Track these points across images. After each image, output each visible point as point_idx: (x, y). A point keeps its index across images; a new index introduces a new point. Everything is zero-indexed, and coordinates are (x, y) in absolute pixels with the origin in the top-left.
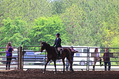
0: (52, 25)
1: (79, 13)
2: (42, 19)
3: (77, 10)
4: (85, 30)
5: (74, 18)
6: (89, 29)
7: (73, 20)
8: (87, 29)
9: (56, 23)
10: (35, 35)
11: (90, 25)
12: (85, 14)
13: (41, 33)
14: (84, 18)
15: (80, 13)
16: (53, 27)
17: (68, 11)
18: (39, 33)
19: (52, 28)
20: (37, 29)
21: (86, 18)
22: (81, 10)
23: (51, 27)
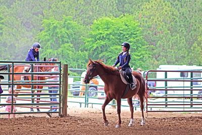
0: (122, 30)
1: (166, 11)
2: (106, 20)
3: (162, 5)
4: (177, 38)
5: (158, 18)
6: (182, 38)
7: (156, 22)
8: (179, 38)
9: (130, 27)
10: (95, 46)
11: (183, 31)
12: (175, 13)
13: (104, 42)
14: (174, 19)
15: (168, 11)
16: (125, 33)
17: (148, 8)
18: (103, 43)
19: (122, 35)
20: (99, 36)
21: (177, 19)
22: (169, 7)
23: (121, 33)
